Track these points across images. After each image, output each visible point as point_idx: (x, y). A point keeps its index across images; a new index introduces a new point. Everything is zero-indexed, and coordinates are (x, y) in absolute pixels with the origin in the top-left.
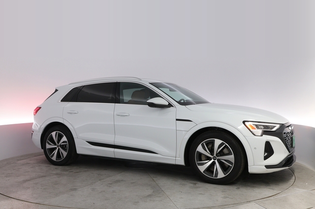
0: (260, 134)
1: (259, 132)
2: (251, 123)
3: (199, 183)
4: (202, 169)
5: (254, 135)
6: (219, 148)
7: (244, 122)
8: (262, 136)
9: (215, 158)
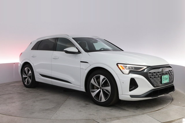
0: (127, 73)
1: (127, 71)
2: (122, 65)
3: (90, 103)
4: (93, 94)
5: (123, 73)
6: (102, 81)
7: (117, 64)
8: (129, 74)
9: (101, 88)
